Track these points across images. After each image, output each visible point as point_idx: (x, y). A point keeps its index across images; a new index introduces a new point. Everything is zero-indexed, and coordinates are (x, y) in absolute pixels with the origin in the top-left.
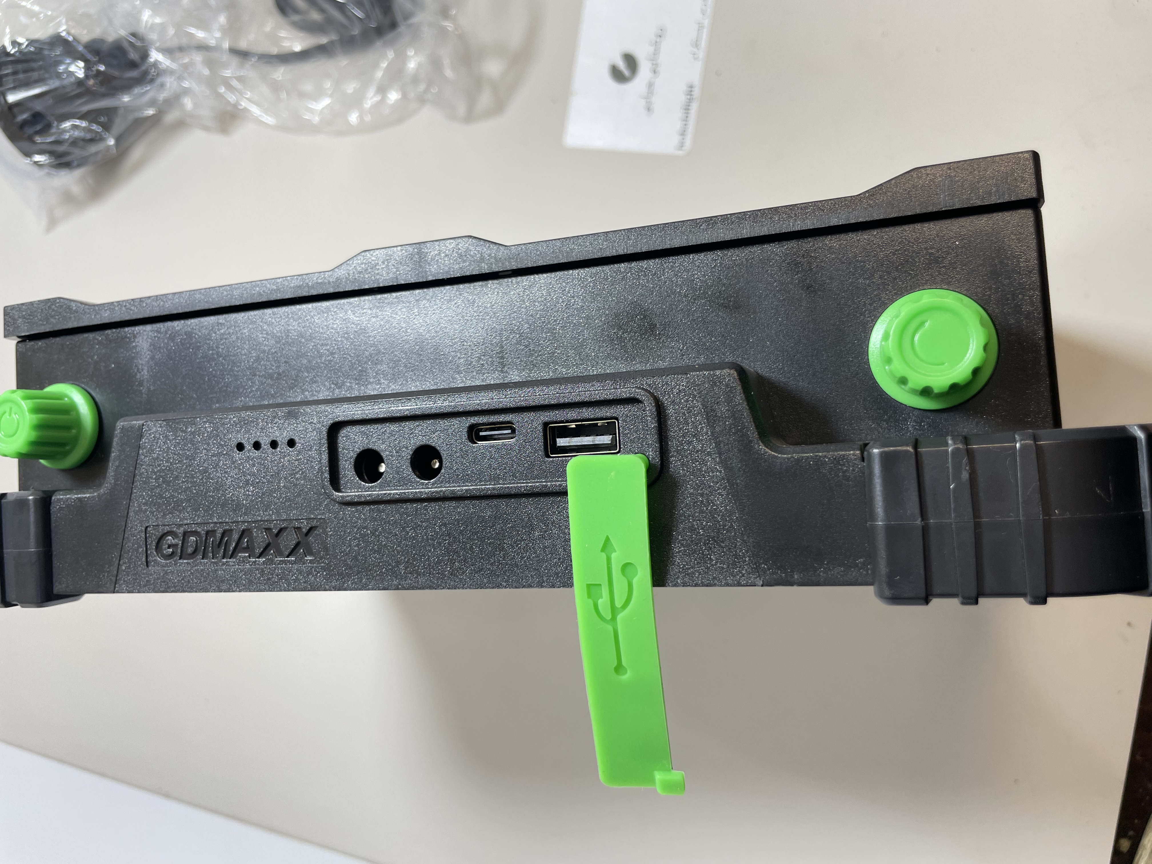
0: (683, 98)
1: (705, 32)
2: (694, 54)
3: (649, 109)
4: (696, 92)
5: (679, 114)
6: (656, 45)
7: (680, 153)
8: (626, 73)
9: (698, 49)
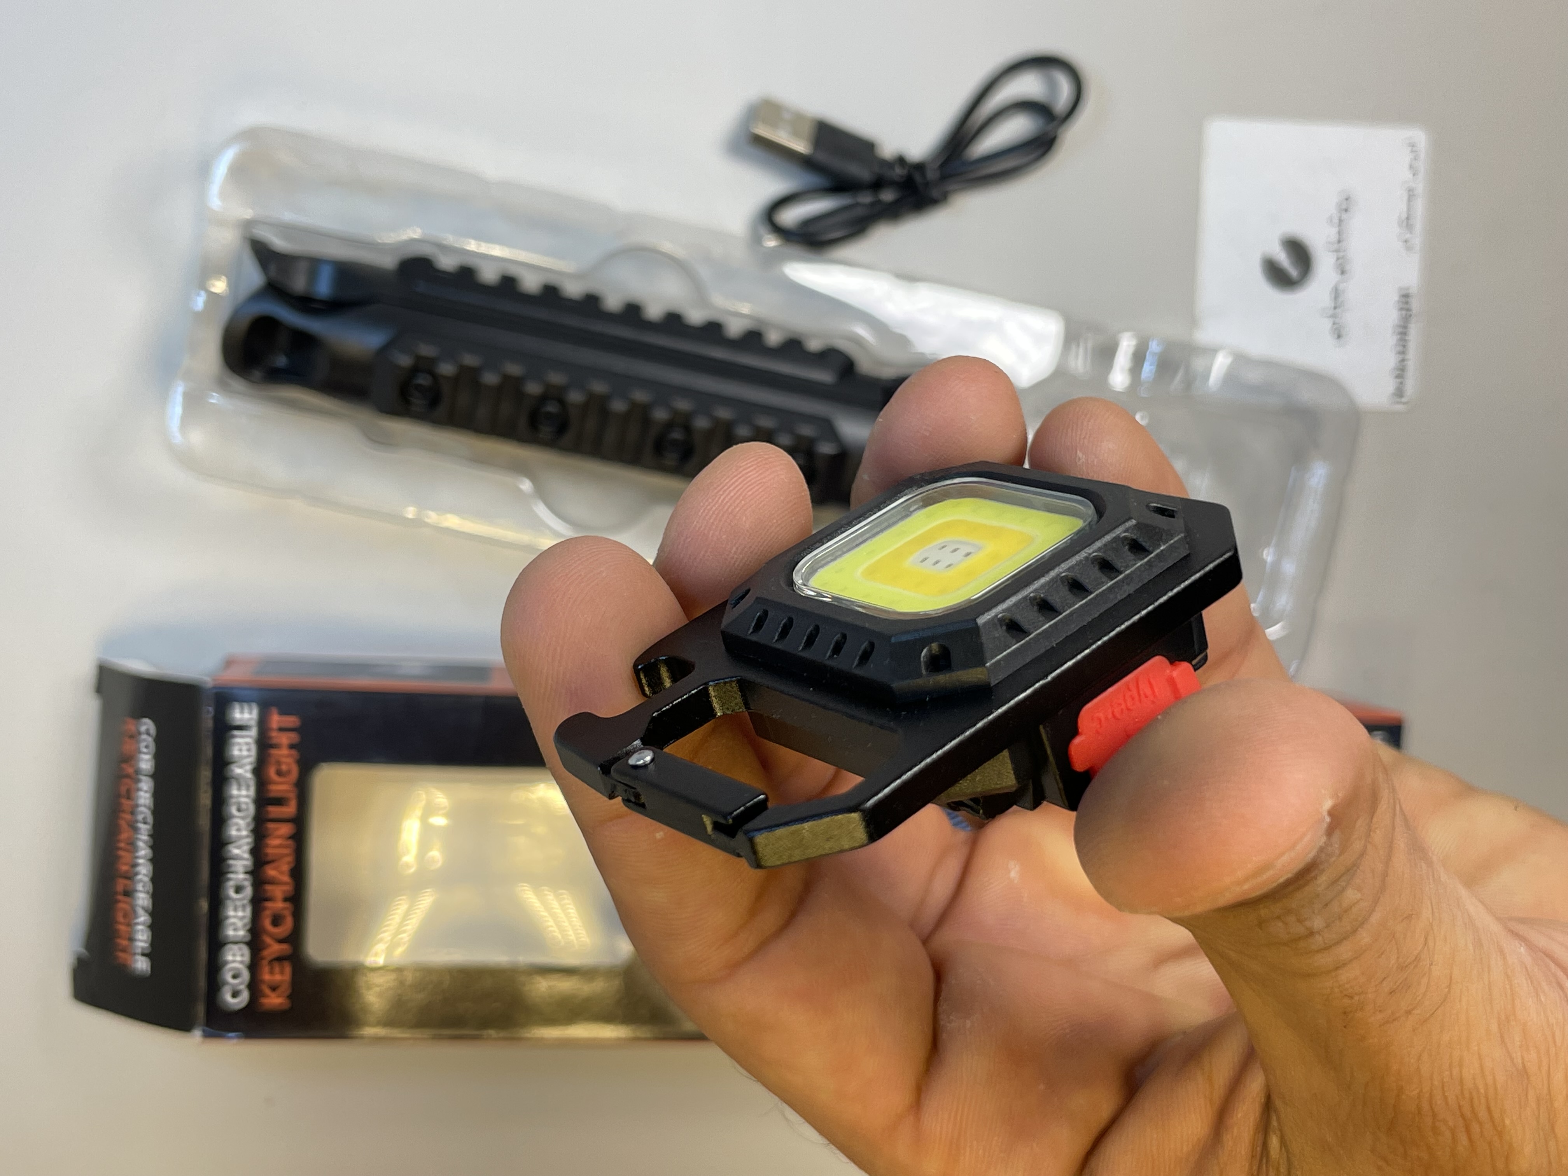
0: (1393, 316)
1: (1420, 206)
2: (1406, 241)
3: (1339, 335)
4: (1415, 305)
5: (1391, 340)
6: (1340, 225)
7: (1400, 407)
8: (1294, 272)
9: (1411, 233)
